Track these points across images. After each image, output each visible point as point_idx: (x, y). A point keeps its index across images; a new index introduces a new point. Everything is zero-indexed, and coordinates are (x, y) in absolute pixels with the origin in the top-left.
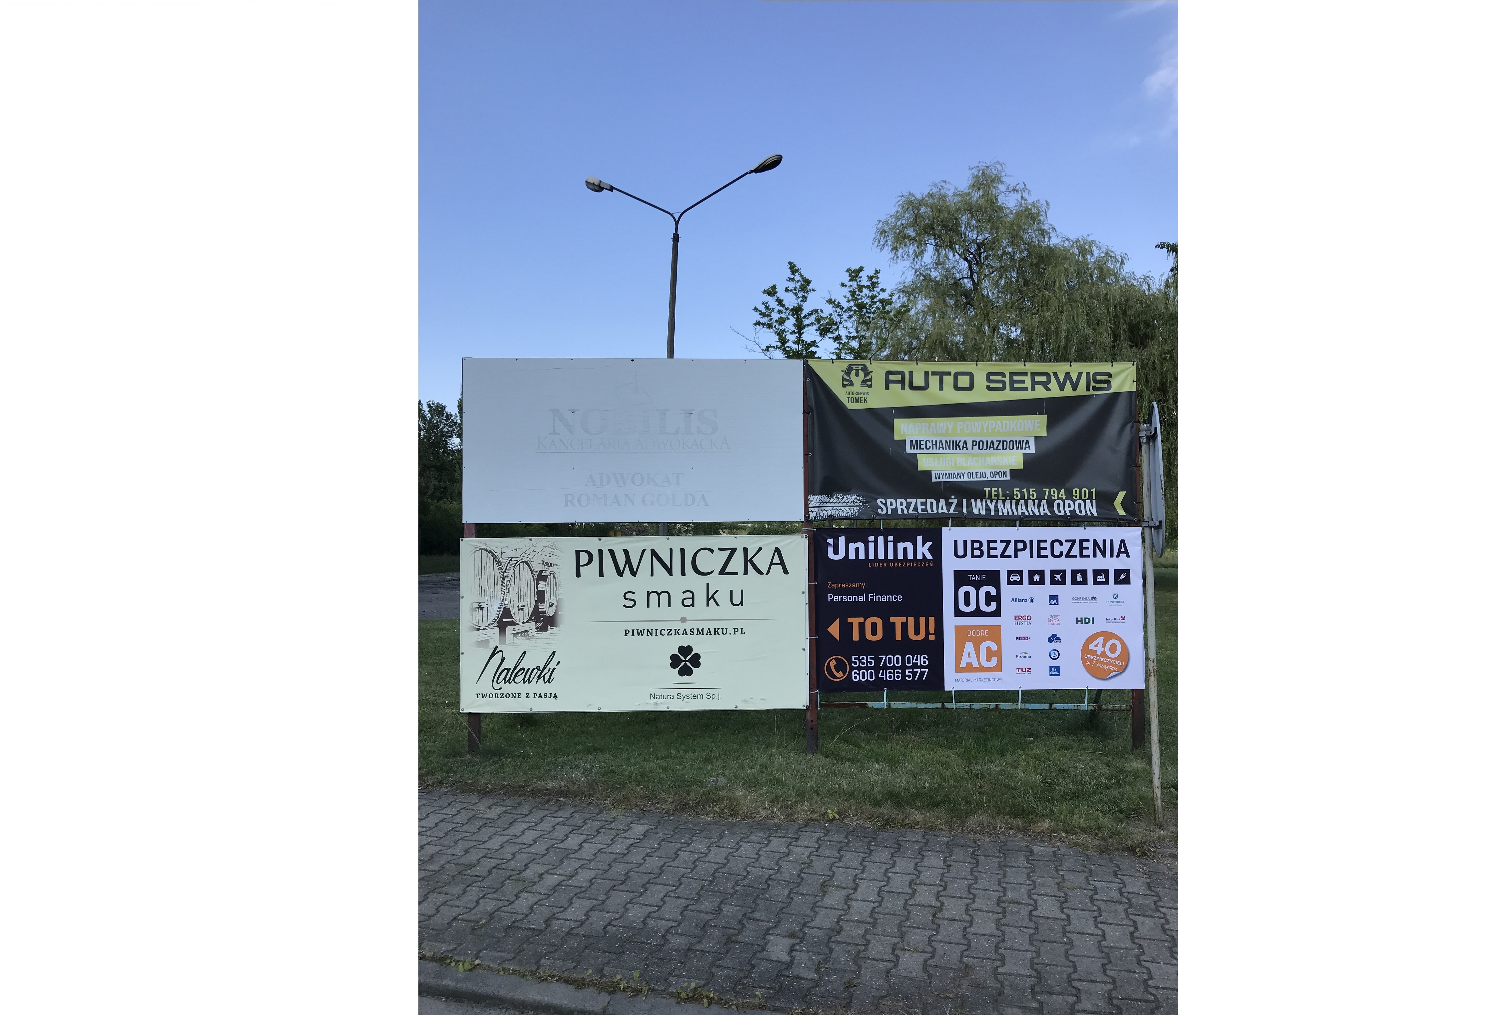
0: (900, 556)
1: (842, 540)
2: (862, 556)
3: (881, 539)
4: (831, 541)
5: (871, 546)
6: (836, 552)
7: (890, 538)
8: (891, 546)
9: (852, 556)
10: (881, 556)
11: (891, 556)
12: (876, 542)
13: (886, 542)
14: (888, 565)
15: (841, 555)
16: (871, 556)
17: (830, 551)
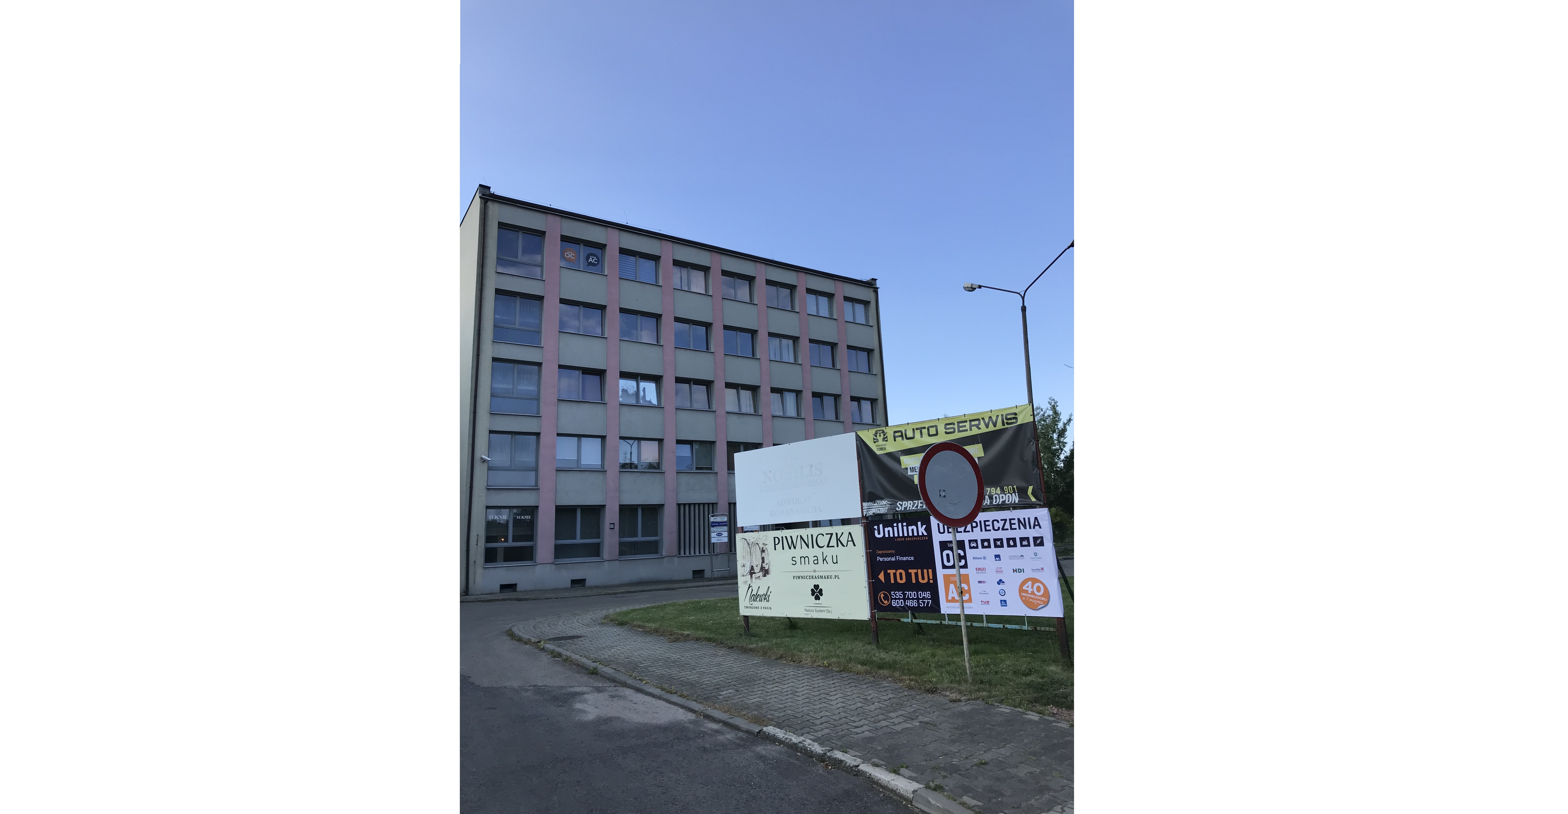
0: (911, 534)
1: (881, 526)
2: (891, 535)
3: (900, 524)
4: (876, 527)
5: (895, 529)
6: (879, 533)
7: (905, 524)
8: (905, 528)
9: (887, 536)
10: (901, 535)
11: (906, 535)
12: (897, 526)
13: (903, 526)
14: (905, 539)
15: (881, 535)
16: (896, 535)
17: (876, 532)
